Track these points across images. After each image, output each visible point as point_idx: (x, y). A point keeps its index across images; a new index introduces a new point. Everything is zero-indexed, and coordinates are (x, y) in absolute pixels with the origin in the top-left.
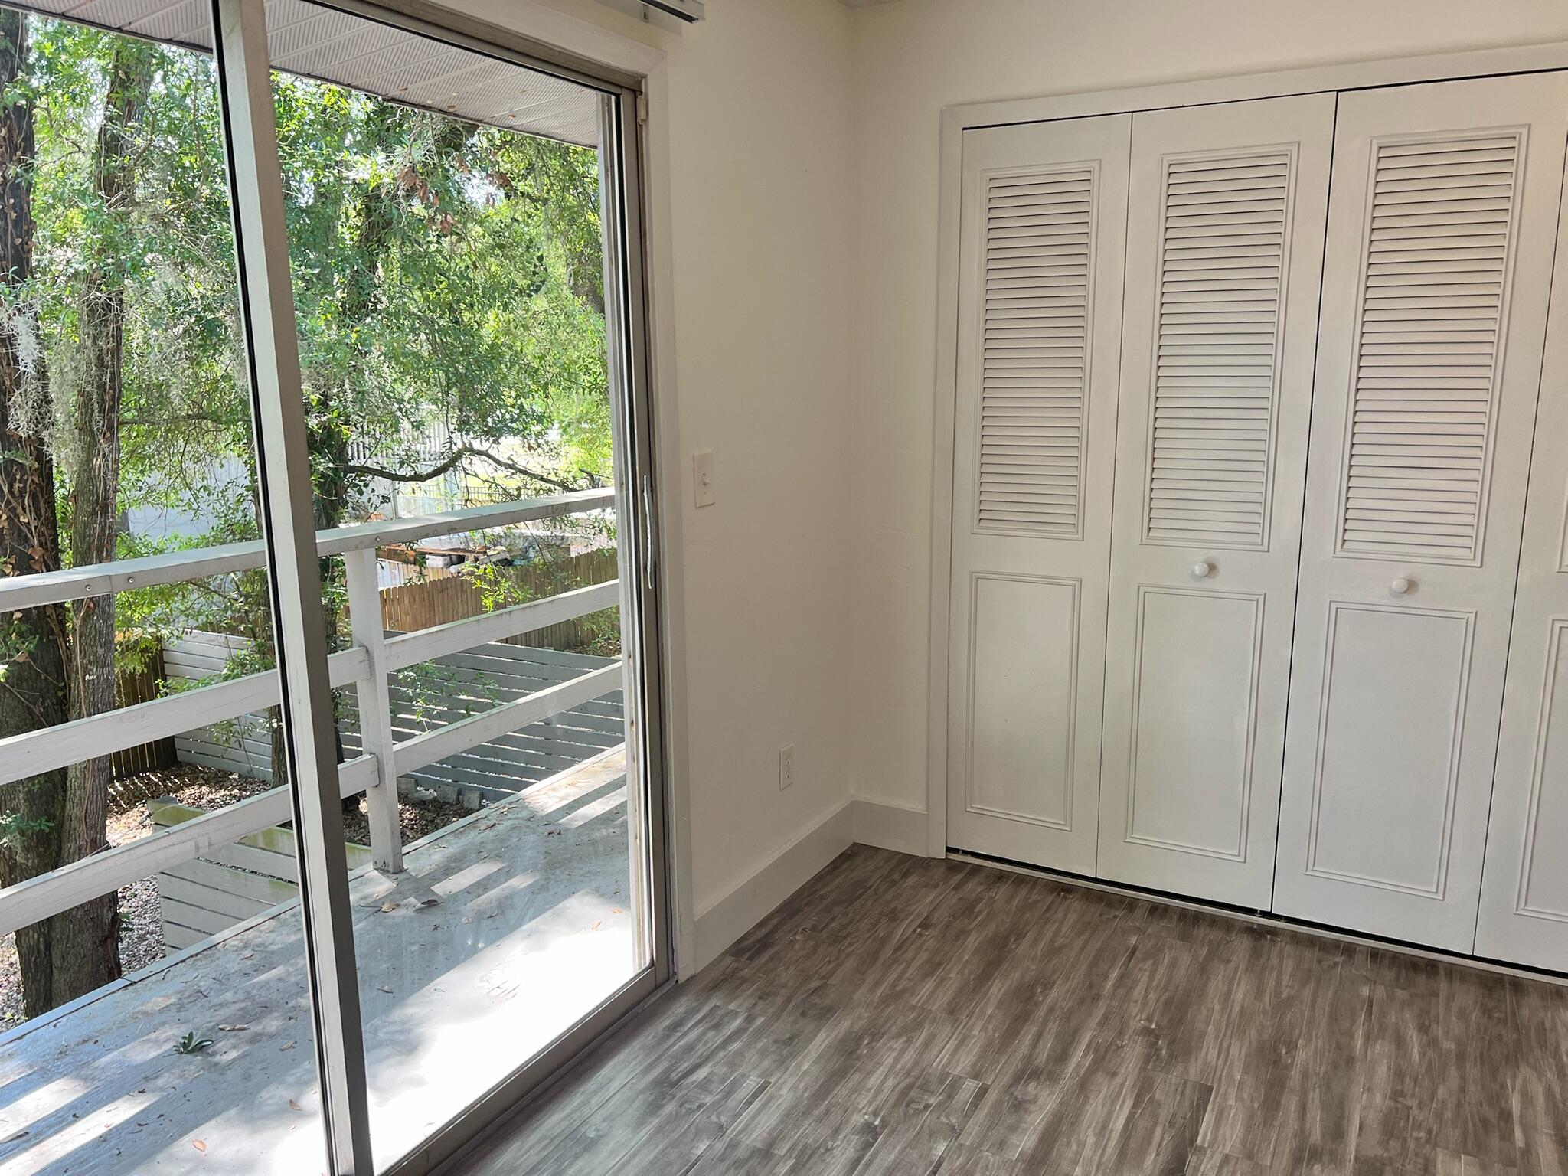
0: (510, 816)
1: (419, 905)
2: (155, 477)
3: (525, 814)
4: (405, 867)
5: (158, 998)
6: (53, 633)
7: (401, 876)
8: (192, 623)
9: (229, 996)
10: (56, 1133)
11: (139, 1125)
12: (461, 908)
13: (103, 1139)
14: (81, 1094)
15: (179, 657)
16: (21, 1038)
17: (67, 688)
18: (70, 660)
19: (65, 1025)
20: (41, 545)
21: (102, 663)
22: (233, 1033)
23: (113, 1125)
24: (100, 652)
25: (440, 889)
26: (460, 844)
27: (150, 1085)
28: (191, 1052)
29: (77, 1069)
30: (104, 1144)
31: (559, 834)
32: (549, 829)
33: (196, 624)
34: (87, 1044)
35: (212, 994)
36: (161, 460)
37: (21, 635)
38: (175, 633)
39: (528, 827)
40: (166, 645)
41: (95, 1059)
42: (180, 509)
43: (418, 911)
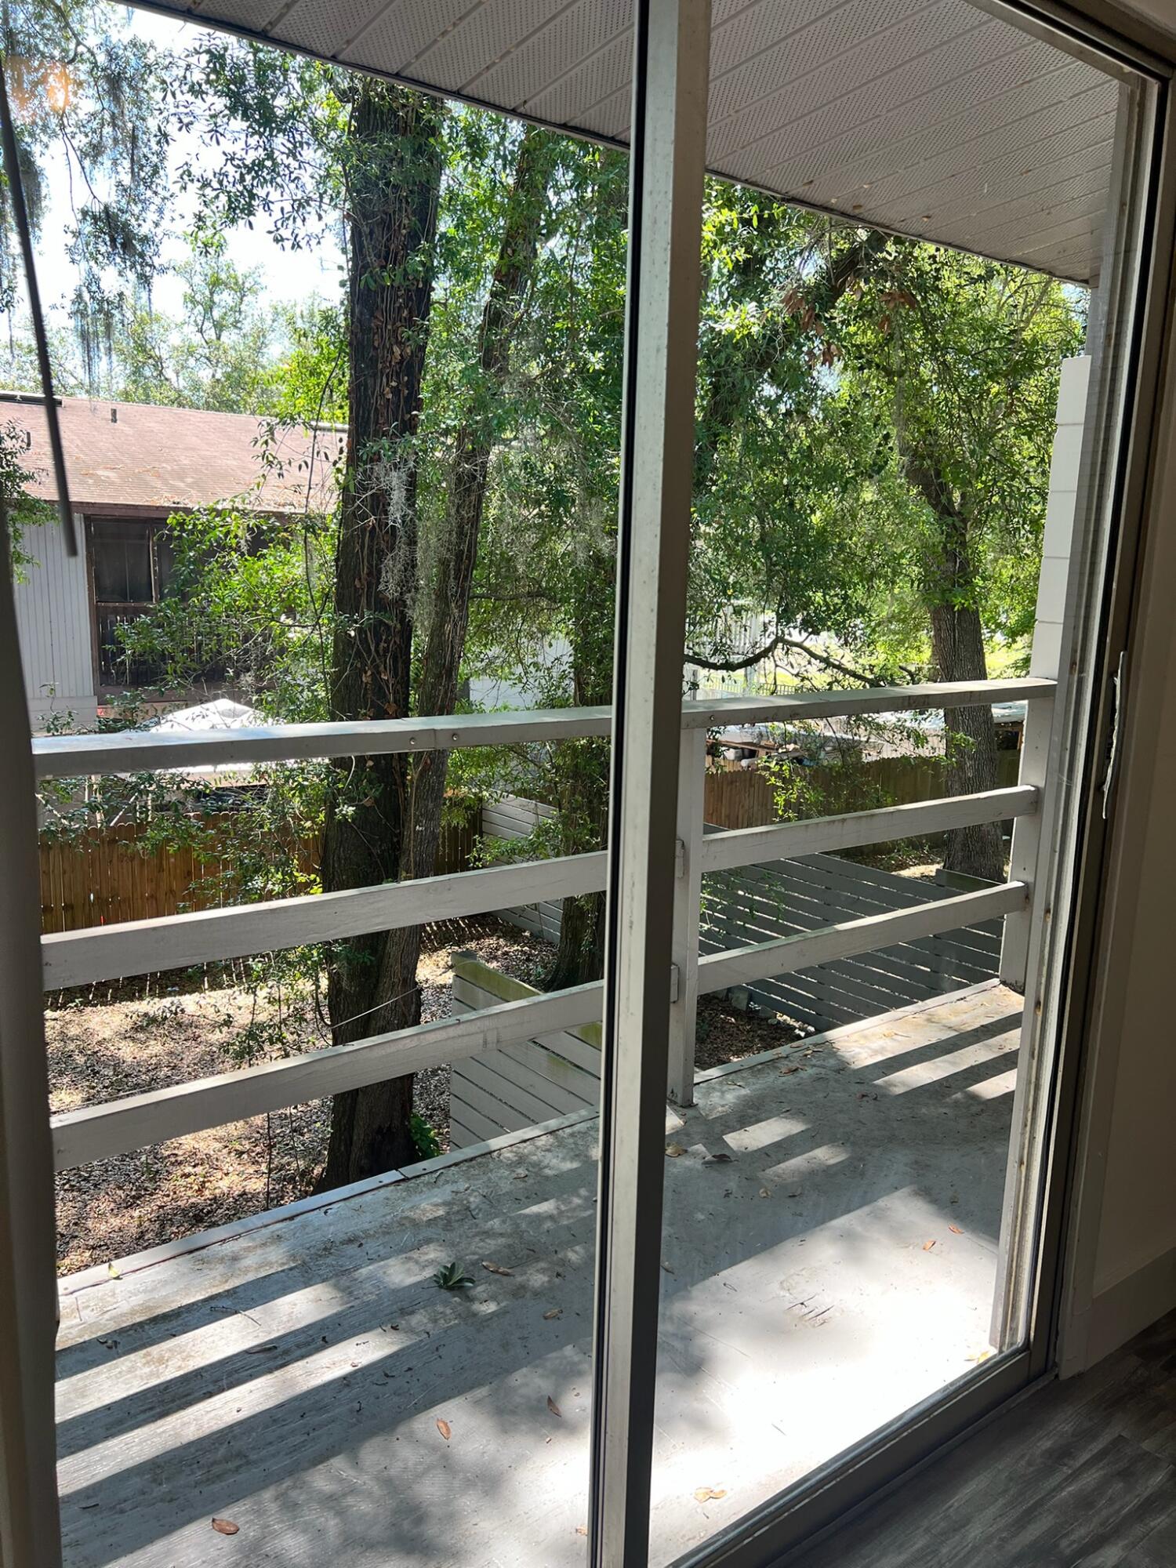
0: (814, 1061)
1: (709, 1157)
2: (495, 650)
3: (832, 1062)
4: (695, 1101)
5: (429, 1205)
6: (395, 784)
7: (690, 1112)
8: (510, 788)
9: (495, 1223)
10: (302, 1357)
11: (387, 1375)
12: (760, 1174)
13: (346, 1381)
14: (335, 1311)
15: (496, 817)
16: (292, 1218)
17: (400, 835)
18: (405, 810)
19: (336, 1213)
20: (395, 702)
21: (430, 816)
22: (497, 1276)
23: (360, 1366)
24: (431, 805)
25: (735, 1140)
26: (757, 1086)
27: (403, 1323)
28: (451, 1289)
29: (337, 1275)
30: (346, 1390)
31: (875, 1099)
32: (863, 1089)
33: (511, 789)
34: (351, 1246)
35: (480, 1215)
36: (501, 636)
37: (370, 782)
38: (495, 795)
39: (837, 1081)
40: (485, 805)
41: (356, 1268)
42: (511, 682)
43: (707, 1164)
